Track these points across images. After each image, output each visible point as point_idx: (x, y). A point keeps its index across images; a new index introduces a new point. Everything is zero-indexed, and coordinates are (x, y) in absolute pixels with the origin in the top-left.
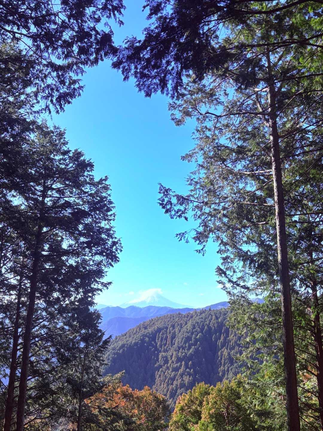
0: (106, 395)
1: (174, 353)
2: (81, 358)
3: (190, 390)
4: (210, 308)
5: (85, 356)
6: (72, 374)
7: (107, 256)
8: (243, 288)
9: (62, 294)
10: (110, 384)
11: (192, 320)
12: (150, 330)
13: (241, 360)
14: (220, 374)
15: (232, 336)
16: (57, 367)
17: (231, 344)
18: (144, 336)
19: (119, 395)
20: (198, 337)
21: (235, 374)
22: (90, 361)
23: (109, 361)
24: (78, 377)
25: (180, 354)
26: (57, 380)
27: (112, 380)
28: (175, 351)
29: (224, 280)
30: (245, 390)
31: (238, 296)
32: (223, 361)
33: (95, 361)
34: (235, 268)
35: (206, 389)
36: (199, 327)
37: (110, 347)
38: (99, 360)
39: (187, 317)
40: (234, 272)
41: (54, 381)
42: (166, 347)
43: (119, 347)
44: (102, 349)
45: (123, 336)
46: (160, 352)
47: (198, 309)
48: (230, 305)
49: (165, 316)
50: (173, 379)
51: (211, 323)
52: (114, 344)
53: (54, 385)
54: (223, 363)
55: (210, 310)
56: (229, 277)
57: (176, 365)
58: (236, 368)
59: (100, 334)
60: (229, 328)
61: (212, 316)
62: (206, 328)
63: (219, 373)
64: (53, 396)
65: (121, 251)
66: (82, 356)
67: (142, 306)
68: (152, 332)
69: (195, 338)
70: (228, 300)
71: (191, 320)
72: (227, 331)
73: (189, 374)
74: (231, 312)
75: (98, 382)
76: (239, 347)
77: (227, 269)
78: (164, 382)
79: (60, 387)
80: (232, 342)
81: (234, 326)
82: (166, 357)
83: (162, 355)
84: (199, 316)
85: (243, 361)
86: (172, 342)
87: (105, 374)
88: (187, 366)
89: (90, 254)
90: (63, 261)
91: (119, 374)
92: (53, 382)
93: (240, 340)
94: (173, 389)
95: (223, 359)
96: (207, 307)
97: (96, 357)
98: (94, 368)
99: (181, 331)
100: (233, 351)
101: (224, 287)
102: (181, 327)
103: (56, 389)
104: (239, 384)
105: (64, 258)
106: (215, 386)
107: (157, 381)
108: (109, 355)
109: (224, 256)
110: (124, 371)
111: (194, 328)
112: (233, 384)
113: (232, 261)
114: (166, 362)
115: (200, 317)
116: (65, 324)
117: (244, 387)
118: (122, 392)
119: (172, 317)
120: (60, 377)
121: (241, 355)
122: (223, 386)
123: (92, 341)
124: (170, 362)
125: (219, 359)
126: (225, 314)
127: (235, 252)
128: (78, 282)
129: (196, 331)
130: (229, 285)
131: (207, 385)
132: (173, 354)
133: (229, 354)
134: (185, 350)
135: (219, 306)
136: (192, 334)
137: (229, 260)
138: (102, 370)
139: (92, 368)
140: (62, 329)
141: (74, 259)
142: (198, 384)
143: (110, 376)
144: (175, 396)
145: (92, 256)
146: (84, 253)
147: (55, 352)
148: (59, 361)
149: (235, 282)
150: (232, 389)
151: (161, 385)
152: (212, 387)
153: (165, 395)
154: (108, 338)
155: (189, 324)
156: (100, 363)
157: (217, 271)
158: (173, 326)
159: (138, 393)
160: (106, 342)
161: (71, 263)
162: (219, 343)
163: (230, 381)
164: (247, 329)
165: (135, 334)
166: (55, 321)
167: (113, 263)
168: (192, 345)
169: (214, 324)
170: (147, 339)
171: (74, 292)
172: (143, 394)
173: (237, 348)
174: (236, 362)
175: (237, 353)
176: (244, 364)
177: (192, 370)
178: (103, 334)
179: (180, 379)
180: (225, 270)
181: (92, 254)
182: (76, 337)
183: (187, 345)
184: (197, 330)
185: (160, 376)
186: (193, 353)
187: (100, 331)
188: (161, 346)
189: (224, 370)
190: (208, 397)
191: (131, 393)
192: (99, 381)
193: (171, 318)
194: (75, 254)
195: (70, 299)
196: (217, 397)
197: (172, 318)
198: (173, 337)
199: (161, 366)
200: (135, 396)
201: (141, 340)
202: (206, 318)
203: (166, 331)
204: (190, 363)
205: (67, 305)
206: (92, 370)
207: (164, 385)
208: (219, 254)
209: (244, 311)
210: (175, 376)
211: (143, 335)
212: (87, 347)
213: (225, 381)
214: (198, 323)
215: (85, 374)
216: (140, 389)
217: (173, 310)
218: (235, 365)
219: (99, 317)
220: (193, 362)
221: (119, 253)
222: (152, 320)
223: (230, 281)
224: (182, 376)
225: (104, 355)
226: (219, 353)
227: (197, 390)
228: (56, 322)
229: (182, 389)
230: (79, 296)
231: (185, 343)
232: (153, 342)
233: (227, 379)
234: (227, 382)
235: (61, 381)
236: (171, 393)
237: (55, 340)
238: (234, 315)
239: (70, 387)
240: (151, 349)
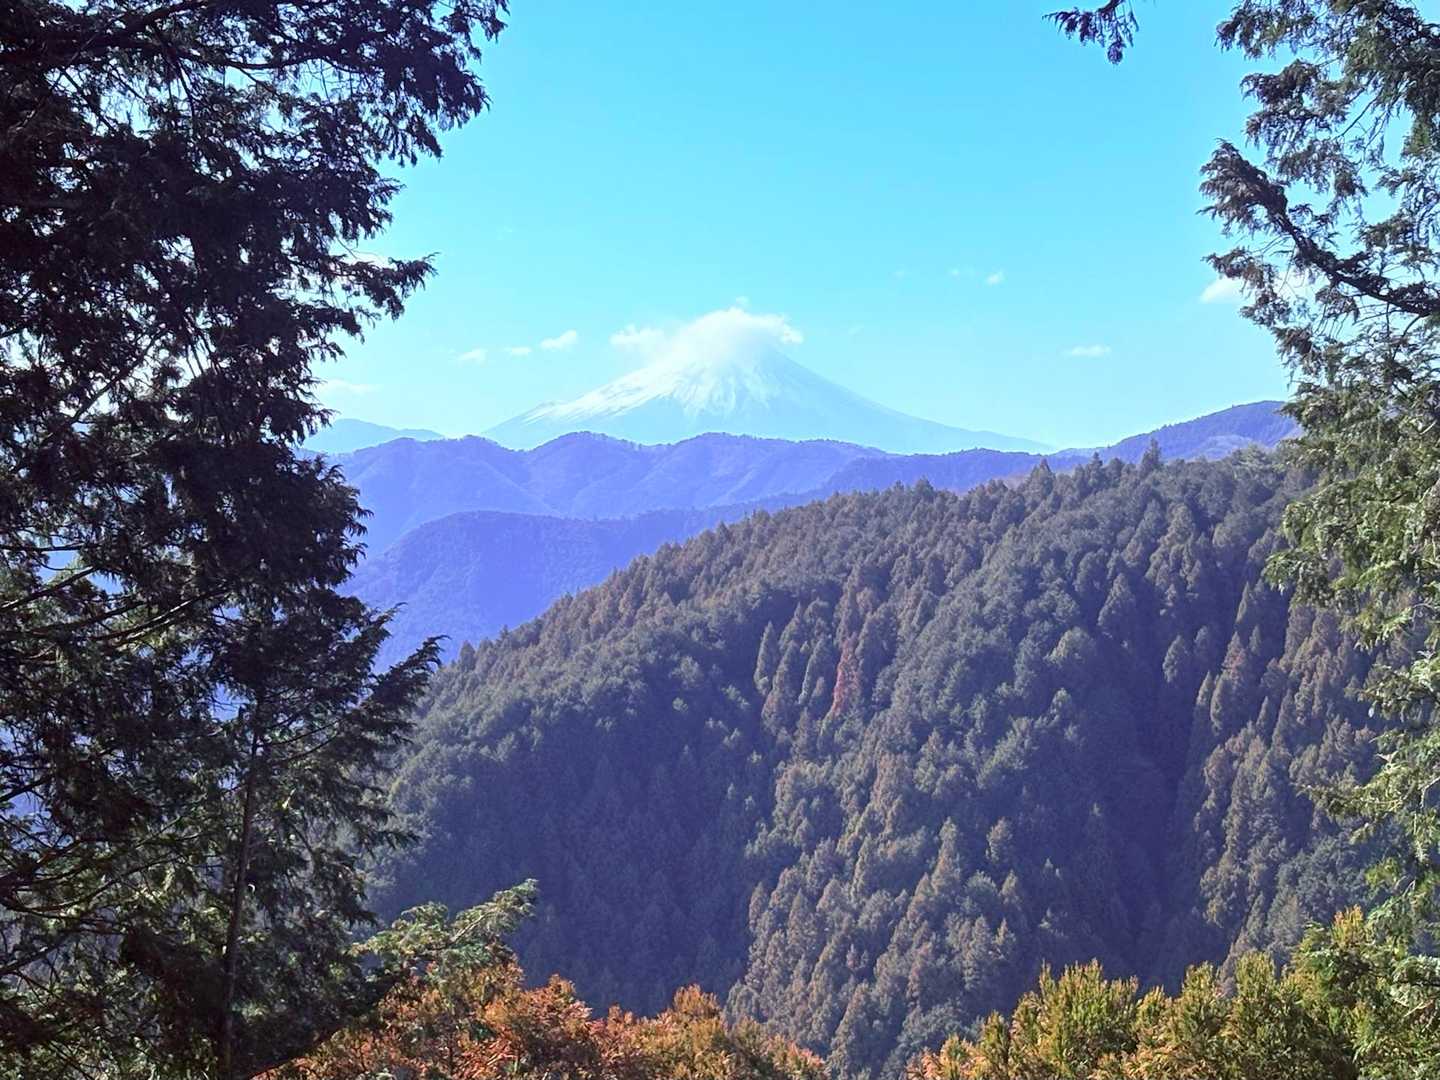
0: (405, 1046)
1: (886, 765)
2: (216, 793)
3: (997, 1019)
4: (1152, 452)
5: (248, 783)
6: (156, 905)
7: (392, 64)
8: (1407, 308)
9: (62, 348)
10: (433, 972)
11: (1017, 537)
12: (711, 606)
13: (1367, 812)
14: (1213, 908)
15: (1308, 645)
16: (52, 855)
17: (1300, 705)
18: (670, 644)
19: (497, 1044)
20: (1059, 652)
21: (1325, 910)
22: (285, 821)
23: (421, 817)
24: (202, 926)
25: (923, 772)
26: (53, 943)
27: (448, 944)
28: (893, 748)
29: (1267, 245)
30: (1386, 1018)
31: (1359, 363)
32: (1233, 821)
33: (324, 812)
34: (1355, 157)
35: (1112, 1009)
36: (1069, 588)
37: (429, 719)
38: (352, 811)
39: (984, 518)
40: (1348, 186)
41: (28, 952)
42: (823, 725)
43: (485, 720)
44: (370, 735)
45: (516, 646)
46: (785, 754)
47: (1063, 459)
48: (1299, 432)
49: (817, 510)
50: (875, 942)
51: (1156, 557)
52: (451, 700)
53: (35, 983)
54: (1231, 836)
55: (1152, 463)
56: (1306, 223)
57: (894, 847)
58: (1331, 868)
59: (353, 635)
60: (1291, 591)
61: (1164, 505)
62: (1117, 589)
63: (1203, 904)
64: (27, 1056)
65: (496, 27)
66: (226, 784)
67: (646, 438)
68: (728, 623)
69: (1037, 664)
70: (1289, 396)
71: (1007, 540)
72: (1273, 617)
73: (991, 910)
74: (1310, 477)
75: (347, 961)
76: (1357, 725)
77: (1293, 166)
78: (813, 959)
79: (71, 995)
80: (1304, 688)
81: (1324, 581)
82: (828, 793)
83: (797, 776)
84: (1074, 505)
85: (1383, 820)
86: (868, 687)
87: (396, 905)
88: (972, 854)
89: (261, 55)
90: (64, 101)
91: (494, 908)
92: (23, 962)
93: (1362, 678)
94: (871, 1010)
95: (1235, 805)
96: (1129, 443)
97: (331, 786)
98: (319, 863)
99: (939, 611)
100: (1311, 750)
101: (1264, 300)
102: (939, 588)
103: (49, 1009)
104: (1346, 982)
105: (68, 81)
106: (1174, 992)
107: (765, 951)
108: (418, 777)
109: (1276, 61)
110: (528, 886)
111: (1032, 590)
112: (1306, 985)
113: (1335, 107)
114: (828, 823)
115: (1079, 514)
116: (96, 560)
117: (1378, 998)
118: (519, 1024)
119: (870, 510)
120: (72, 928)
121: (1364, 778)
122: (1234, 992)
123: (299, 683)
124: (855, 823)
125: (1209, 804)
126: (1261, 495)
127: (1359, 32)
128: (176, 263)
129: (1046, 615)
130: (1298, 287)
131: (1118, 985)
132: (873, 774)
133: (1279, 772)
134: (960, 745)
135: (1221, 439)
136: (1018, 629)
137: (1308, 102)
138: (371, 877)
139: (303, 864)
140: (75, 593)
141: (140, 85)
142: (1057, 974)
143: (431, 920)
144: (884, 1058)
145: (276, 64)
146: (214, 42)
147: (33, 756)
148: (57, 815)
149: (1351, 264)
150: (1295, 1014)
151: (785, 980)
152: (1156, 994)
153: (822, 1049)
154: (412, 663)
155: (998, 565)
156: (358, 827)
157: (1211, 186)
158: (880, 581)
159: (631, 1034)
160: (399, 688)
161: (122, 119)
162: (1210, 696)
163: (1281, 960)
164: (1416, 601)
165: (600, 630)
166: (23, 535)
167: (432, 124)
168: (1016, 707)
169: (1178, 565)
170: (688, 668)
171: (153, 333)
172: (670, 1039)
173: (1337, 733)
174: (1332, 829)
175: (1335, 766)
176: (1386, 841)
177: (1010, 882)
178: (376, 634)
179: (924, 939)
180: (1273, 176)
181: (277, 49)
182: (178, 649)
183: (979, 708)
184: (1053, 608)
185: (781, 918)
186: (1018, 765)
187: (351, 609)
188: (789, 719)
189: (1243, 881)
190: (1126, 1065)
191: (583, 1034)
192: (354, 953)
193: (862, 525)
194: (148, 53)
195: (128, 383)
196: (1185, 1063)
197: (873, 523)
198: (881, 655)
199: (787, 856)
200: (611, 1055)
201: (646, 672)
202: (1122, 525)
203: (828, 614)
204: (998, 830)
205: (105, 423)
206: (301, 878)
207: (807, 977)
208: (1237, 50)
209: (1405, 469)
210: (887, 917)
211: (664, 637)
212: (258, 720)
213: (1244, 956)
214: (1060, 556)
215: (250, 903)
216: (646, 1009)
217: (874, 463)
218: (1324, 846)
219: (340, 509)
220: (1014, 829)
221: (476, 53)
222: (728, 535)
223: (1310, 255)
224: (936, 918)
225: (389, 771)
226: (1210, 768)
227: (1051, 1020)
228: (30, 547)
229: (938, 1010)
230: (192, 366)
231: (964, 694)
232: (731, 691)
233: (1260, 943)
234: (1263, 962)
235: (79, 956)
236: (860, 1032)
237: (33, 668)
238: (1330, 501)
239: (148, 992)
240: (718, 735)
